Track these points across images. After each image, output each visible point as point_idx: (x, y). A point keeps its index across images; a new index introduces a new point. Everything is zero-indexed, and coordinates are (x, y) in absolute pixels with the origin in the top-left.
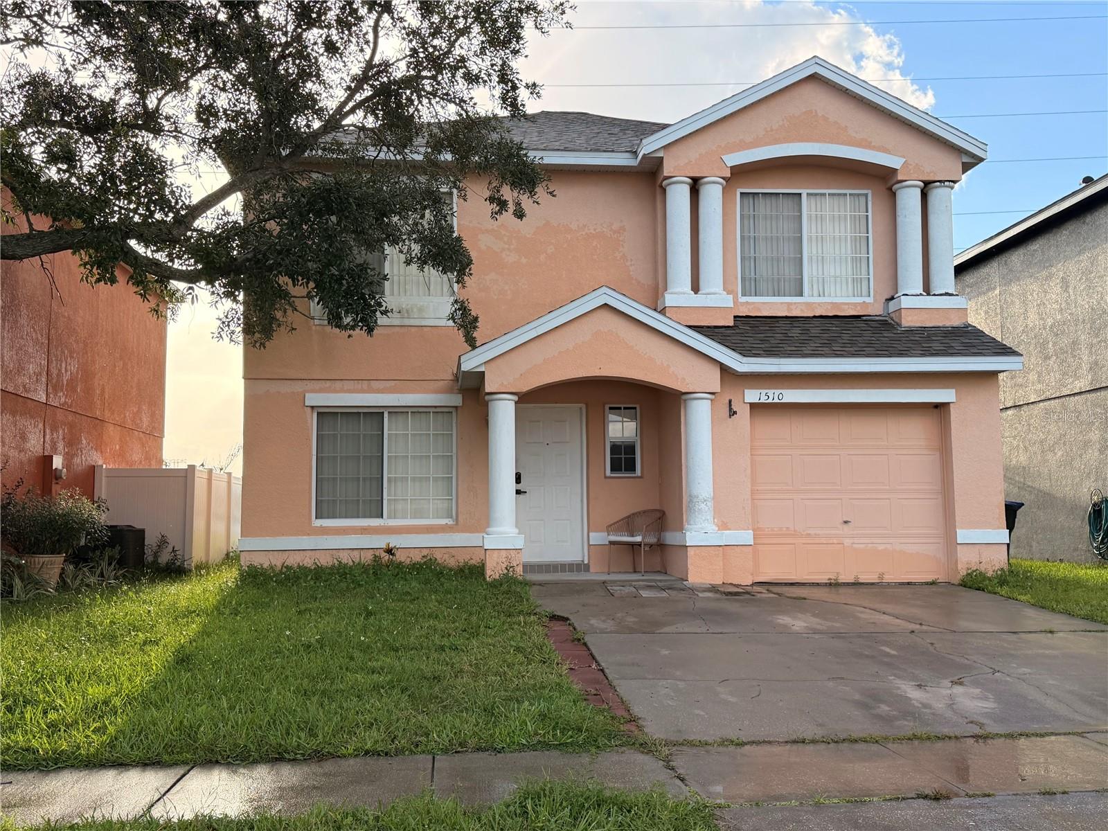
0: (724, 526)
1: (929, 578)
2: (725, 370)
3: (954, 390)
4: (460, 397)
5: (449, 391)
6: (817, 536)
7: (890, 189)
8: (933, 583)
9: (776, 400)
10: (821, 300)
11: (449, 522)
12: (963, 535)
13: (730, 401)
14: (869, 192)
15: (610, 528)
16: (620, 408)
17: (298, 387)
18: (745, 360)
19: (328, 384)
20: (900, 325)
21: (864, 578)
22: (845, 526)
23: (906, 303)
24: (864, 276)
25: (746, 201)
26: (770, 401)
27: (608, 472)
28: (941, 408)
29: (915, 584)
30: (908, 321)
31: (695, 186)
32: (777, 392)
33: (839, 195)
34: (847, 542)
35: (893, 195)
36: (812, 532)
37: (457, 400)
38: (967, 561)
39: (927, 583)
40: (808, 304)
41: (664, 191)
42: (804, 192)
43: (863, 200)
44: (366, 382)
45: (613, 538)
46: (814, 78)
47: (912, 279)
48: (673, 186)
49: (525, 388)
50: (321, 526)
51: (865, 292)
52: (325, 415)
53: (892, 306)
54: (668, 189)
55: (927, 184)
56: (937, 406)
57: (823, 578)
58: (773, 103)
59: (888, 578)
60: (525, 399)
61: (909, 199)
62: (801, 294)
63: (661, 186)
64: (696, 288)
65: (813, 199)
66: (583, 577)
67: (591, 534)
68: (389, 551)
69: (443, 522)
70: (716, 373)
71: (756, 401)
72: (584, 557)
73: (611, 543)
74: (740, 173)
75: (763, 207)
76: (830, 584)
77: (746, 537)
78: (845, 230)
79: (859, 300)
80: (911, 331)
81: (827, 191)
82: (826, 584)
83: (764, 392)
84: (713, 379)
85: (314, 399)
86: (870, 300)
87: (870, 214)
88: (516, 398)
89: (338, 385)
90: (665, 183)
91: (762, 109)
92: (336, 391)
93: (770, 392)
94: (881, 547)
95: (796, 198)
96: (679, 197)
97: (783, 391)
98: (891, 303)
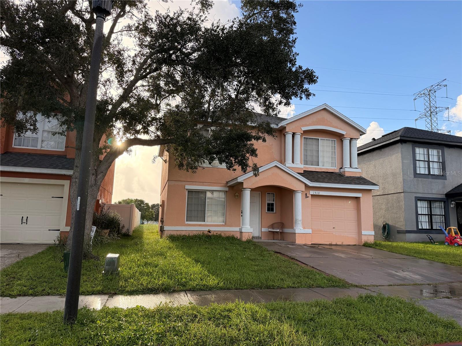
0: (304, 228)
1: (354, 244)
2: (306, 185)
3: (361, 194)
4: (228, 188)
5: (225, 186)
6: (327, 231)
7: (341, 139)
8: (355, 245)
9: (318, 194)
10: (323, 167)
11: (224, 224)
12: (364, 232)
13: (306, 194)
14: (336, 140)
15: (269, 227)
16: (270, 194)
17: (183, 183)
18: (311, 183)
19: (192, 183)
20: (345, 176)
21: (338, 243)
22: (334, 229)
23: (346, 170)
24: (334, 162)
25: (305, 140)
26: (316, 194)
27: (267, 211)
28: (357, 198)
29: (350, 245)
30: (347, 175)
31: (294, 135)
32: (318, 192)
33: (328, 140)
34: (334, 233)
35: (342, 141)
36: (325, 230)
37: (227, 189)
38: (364, 239)
39: (354, 245)
40: (320, 168)
41: (285, 136)
42: (320, 139)
43: (334, 142)
44: (203, 183)
45: (270, 230)
46: (325, 109)
47: (347, 164)
48: (288, 135)
49: (254, 187)
50: (188, 224)
51: (334, 166)
52: (190, 192)
53: (342, 170)
54: (286, 135)
55: (351, 139)
56: (356, 198)
57: (328, 243)
58: (314, 115)
59: (344, 244)
60: (252, 190)
61: (346, 142)
62: (318, 165)
63: (284, 134)
64: (293, 162)
65: (321, 140)
66: (260, 240)
67: (262, 229)
68: (209, 232)
69: (222, 224)
70: (304, 186)
71: (313, 194)
72: (259, 235)
73: (270, 231)
74: (306, 132)
75: (309, 142)
76: (330, 245)
77: (310, 231)
78: (330, 149)
79: (333, 168)
80: (348, 177)
81: (325, 139)
82: (328, 245)
83: (315, 191)
84: (303, 188)
85: (188, 187)
86: (336, 168)
87: (336, 145)
88: (250, 190)
89: (194, 183)
90: (285, 134)
91: (311, 116)
92: (194, 185)
93: (316, 192)
94: (342, 235)
95: (317, 140)
96: (289, 137)
97: (320, 192)
98: (341, 169)
